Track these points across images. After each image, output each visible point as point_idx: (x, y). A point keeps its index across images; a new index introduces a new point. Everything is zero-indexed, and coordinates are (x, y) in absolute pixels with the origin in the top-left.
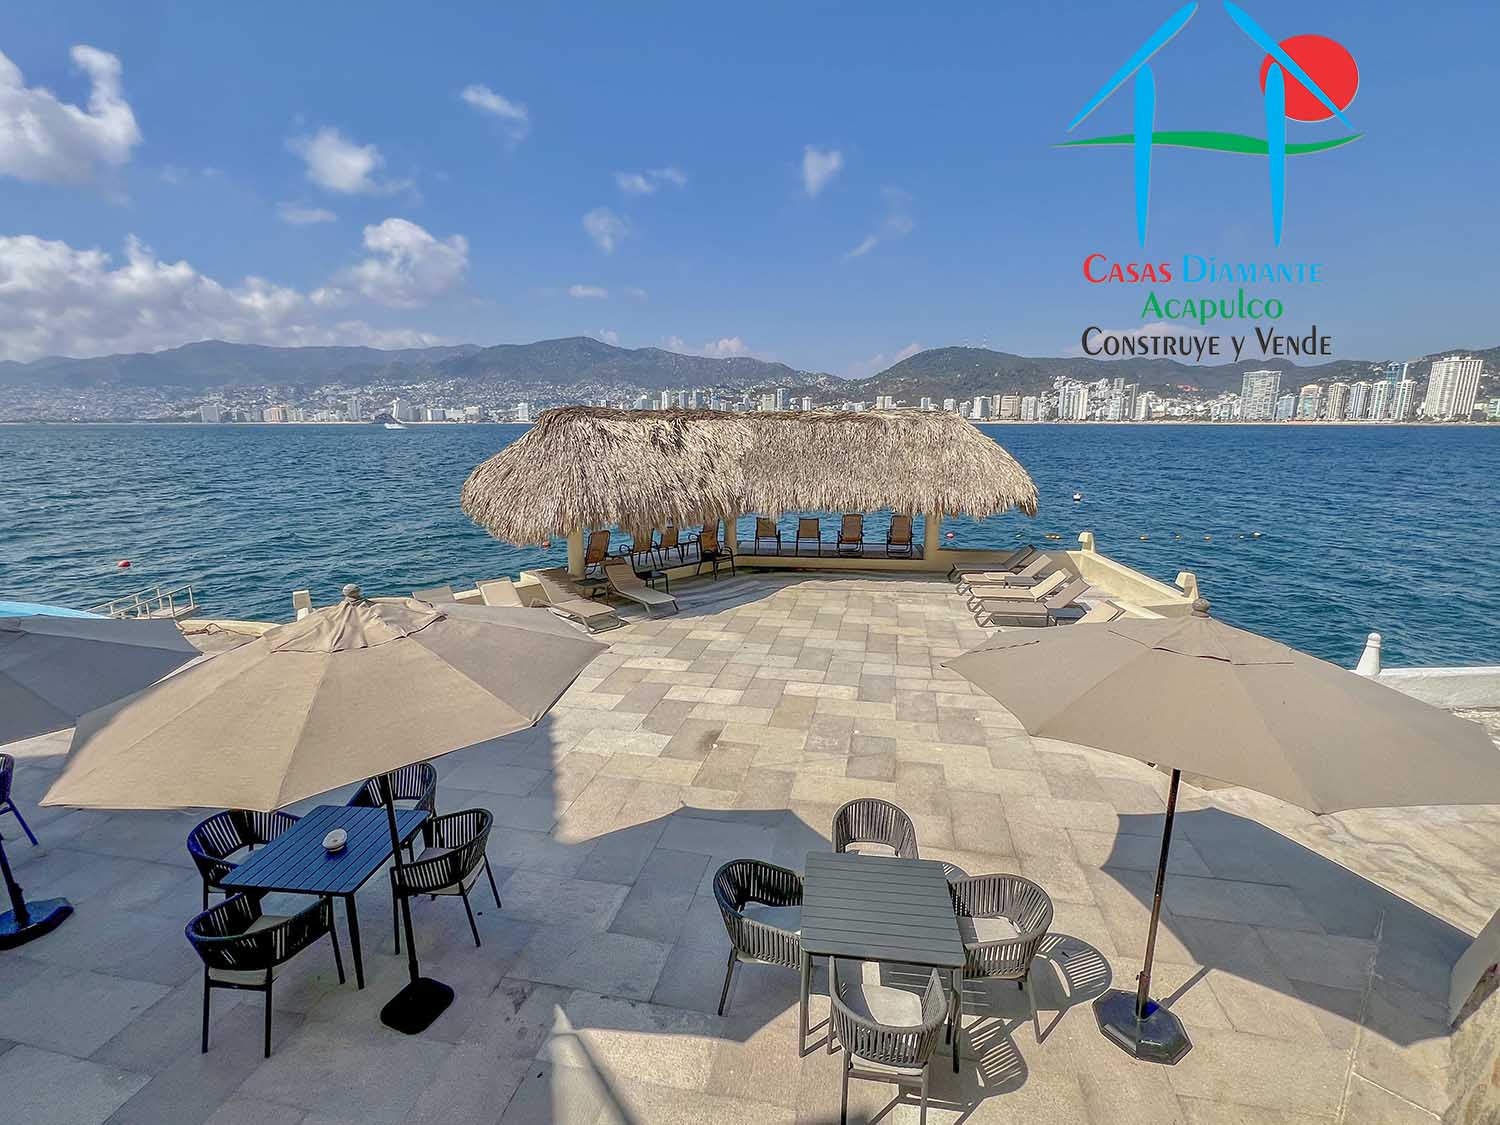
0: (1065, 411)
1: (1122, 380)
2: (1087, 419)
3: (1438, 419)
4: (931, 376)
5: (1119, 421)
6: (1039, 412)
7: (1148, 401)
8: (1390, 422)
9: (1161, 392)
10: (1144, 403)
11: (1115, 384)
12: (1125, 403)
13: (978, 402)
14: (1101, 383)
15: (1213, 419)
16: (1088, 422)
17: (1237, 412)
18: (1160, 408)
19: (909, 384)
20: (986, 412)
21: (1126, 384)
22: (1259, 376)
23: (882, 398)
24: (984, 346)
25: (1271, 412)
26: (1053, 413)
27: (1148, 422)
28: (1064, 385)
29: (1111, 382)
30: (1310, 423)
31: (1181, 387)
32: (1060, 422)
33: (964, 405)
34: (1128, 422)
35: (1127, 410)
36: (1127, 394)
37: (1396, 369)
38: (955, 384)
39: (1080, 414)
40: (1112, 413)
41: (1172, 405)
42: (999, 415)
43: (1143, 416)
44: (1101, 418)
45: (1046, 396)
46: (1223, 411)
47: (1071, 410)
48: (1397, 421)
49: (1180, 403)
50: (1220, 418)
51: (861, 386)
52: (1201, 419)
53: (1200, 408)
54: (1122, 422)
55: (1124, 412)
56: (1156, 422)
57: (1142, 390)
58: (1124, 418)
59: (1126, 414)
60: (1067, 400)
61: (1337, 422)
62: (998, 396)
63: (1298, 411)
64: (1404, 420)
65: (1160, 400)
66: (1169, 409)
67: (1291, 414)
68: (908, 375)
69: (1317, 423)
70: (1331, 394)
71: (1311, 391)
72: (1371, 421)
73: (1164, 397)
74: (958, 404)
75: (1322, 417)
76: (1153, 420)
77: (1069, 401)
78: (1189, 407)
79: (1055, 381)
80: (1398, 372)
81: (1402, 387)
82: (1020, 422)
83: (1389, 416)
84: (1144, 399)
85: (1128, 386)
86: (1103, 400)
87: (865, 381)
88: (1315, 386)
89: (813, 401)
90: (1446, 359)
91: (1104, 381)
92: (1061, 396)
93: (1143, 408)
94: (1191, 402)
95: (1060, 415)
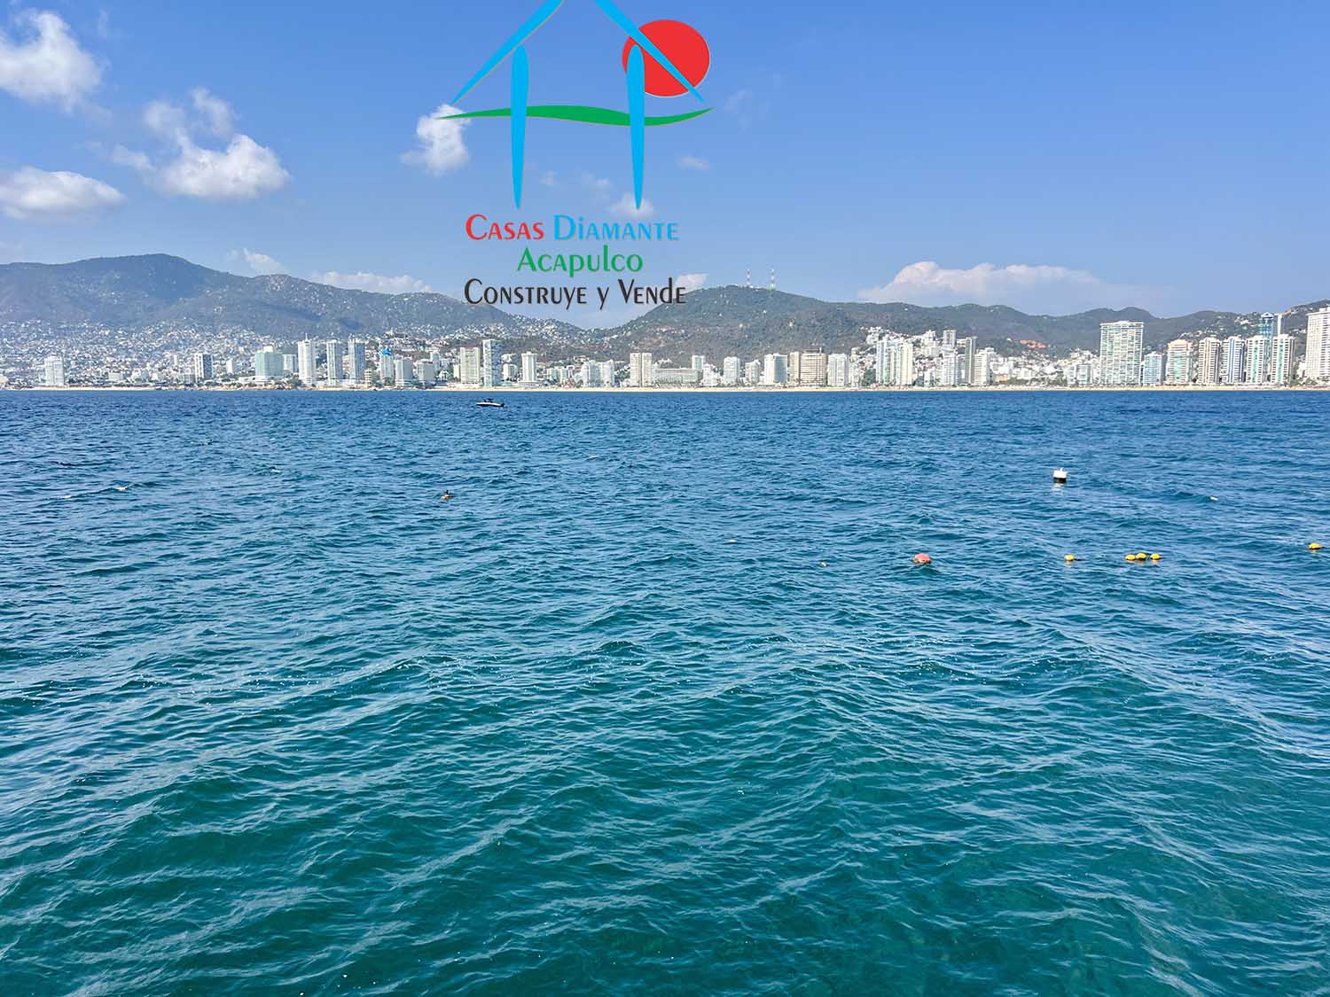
0: (885, 374)
1: (953, 333)
2: (914, 384)
3: (1321, 383)
4: (703, 325)
5: (954, 386)
6: (851, 375)
7: (989, 361)
8: (1268, 386)
9: (1003, 349)
10: (984, 362)
11: (945, 337)
12: (959, 364)
13: (770, 361)
14: (927, 337)
15: (1069, 383)
16: (916, 388)
17: (1095, 374)
18: (1002, 370)
19: (674, 336)
20: (780, 374)
21: (957, 337)
22: (1119, 328)
23: (637, 355)
24: (773, 286)
25: (1137, 373)
26: (869, 377)
27: (992, 388)
28: (880, 338)
29: (939, 336)
30: (1182, 388)
31: (1025, 342)
32: (881, 389)
33: (751, 366)
34: (966, 388)
35: (963, 372)
36: (961, 351)
37: (1270, 322)
38: (736, 337)
39: (904, 379)
40: (944, 376)
41: (1016, 365)
42: (799, 380)
43: (984, 379)
44: (932, 382)
45: (857, 353)
46: (1081, 372)
47: (892, 373)
48: (1278, 385)
49: (1025, 364)
50: (1077, 383)
51: (606, 339)
52: (1056, 383)
53: (1050, 369)
54: (958, 388)
55: (960, 374)
56: (1001, 388)
57: (980, 345)
58: (960, 382)
59: (963, 376)
60: (885, 359)
61: (1212, 387)
62: (796, 354)
63: (1167, 373)
64: (1285, 384)
65: (1001, 359)
66: (1015, 371)
67: (1159, 376)
68: (672, 323)
69: (1190, 387)
70: (1202, 351)
71: (1179, 348)
72: (1249, 386)
73: (1006, 355)
74: (742, 365)
75: (1195, 381)
76: (997, 384)
77: (889, 360)
78: (1037, 368)
79: (867, 334)
80: (1272, 325)
81: (1279, 344)
82: (827, 389)
83: (1269, 380)
84: (984, 358)
85: (960, 341)
86: (930, 359)
87: (611, 332)
88: (1183, 342)
89: (539, 360)
90: (1322, 310)
91: (930, 333)
92: (879, 353)
93: (984, 371)
94: (1039, 361)
95: (878, 378)
